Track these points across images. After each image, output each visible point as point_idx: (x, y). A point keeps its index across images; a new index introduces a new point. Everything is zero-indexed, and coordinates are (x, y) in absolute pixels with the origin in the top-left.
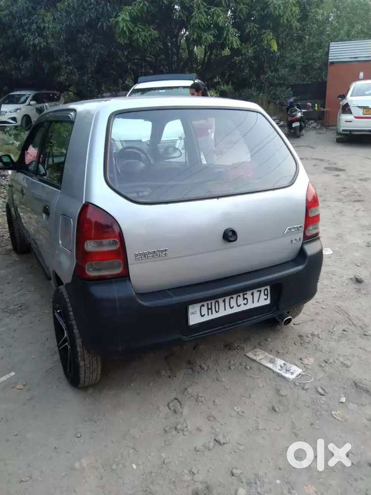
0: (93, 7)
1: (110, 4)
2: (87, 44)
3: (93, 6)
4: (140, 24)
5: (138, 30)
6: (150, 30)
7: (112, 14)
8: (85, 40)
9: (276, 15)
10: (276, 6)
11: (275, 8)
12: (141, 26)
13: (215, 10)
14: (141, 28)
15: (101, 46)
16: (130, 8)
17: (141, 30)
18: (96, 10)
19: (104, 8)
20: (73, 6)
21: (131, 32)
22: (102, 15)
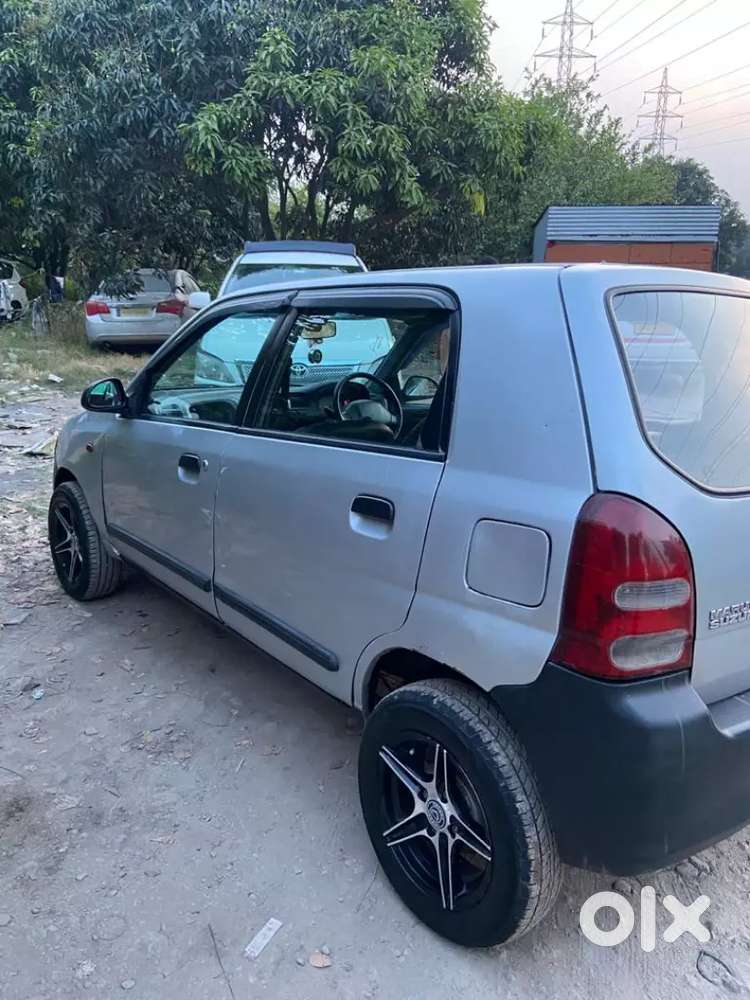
0: (143, 98)
1: (178, 95)
2: (122, 168)
3: (141, 95)
4: (237, 141)
5: (233, 153)
6: (256, 155)
7: (180, 116)
8: (119, 159)
9: (490, 147)
10: (491, 132)
11: (488, 136)
12: (237, 144)
13: (384, 130)
14: (239, 149)
15: (150, 176)
16: (220, 107)
17: (238, 152)
18: (148, 104)
19: (164, 102)
20: (100, 92)
21: (219, 154)
22: (160, 115)
